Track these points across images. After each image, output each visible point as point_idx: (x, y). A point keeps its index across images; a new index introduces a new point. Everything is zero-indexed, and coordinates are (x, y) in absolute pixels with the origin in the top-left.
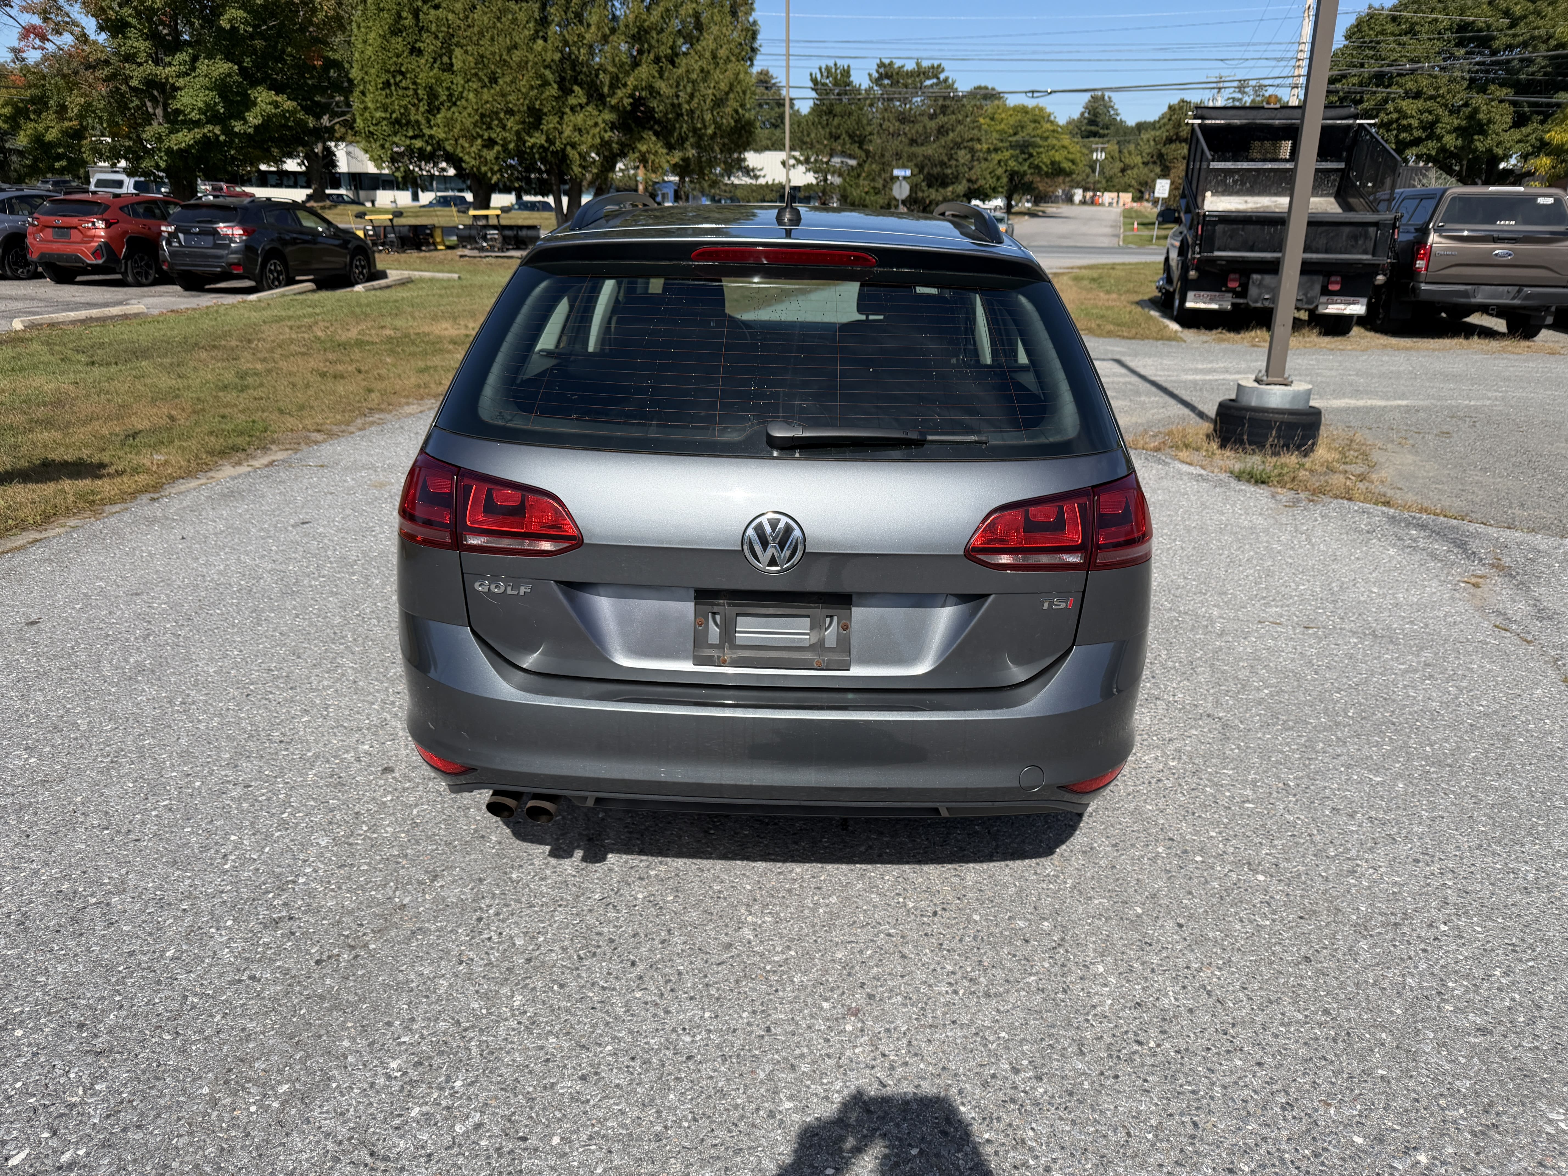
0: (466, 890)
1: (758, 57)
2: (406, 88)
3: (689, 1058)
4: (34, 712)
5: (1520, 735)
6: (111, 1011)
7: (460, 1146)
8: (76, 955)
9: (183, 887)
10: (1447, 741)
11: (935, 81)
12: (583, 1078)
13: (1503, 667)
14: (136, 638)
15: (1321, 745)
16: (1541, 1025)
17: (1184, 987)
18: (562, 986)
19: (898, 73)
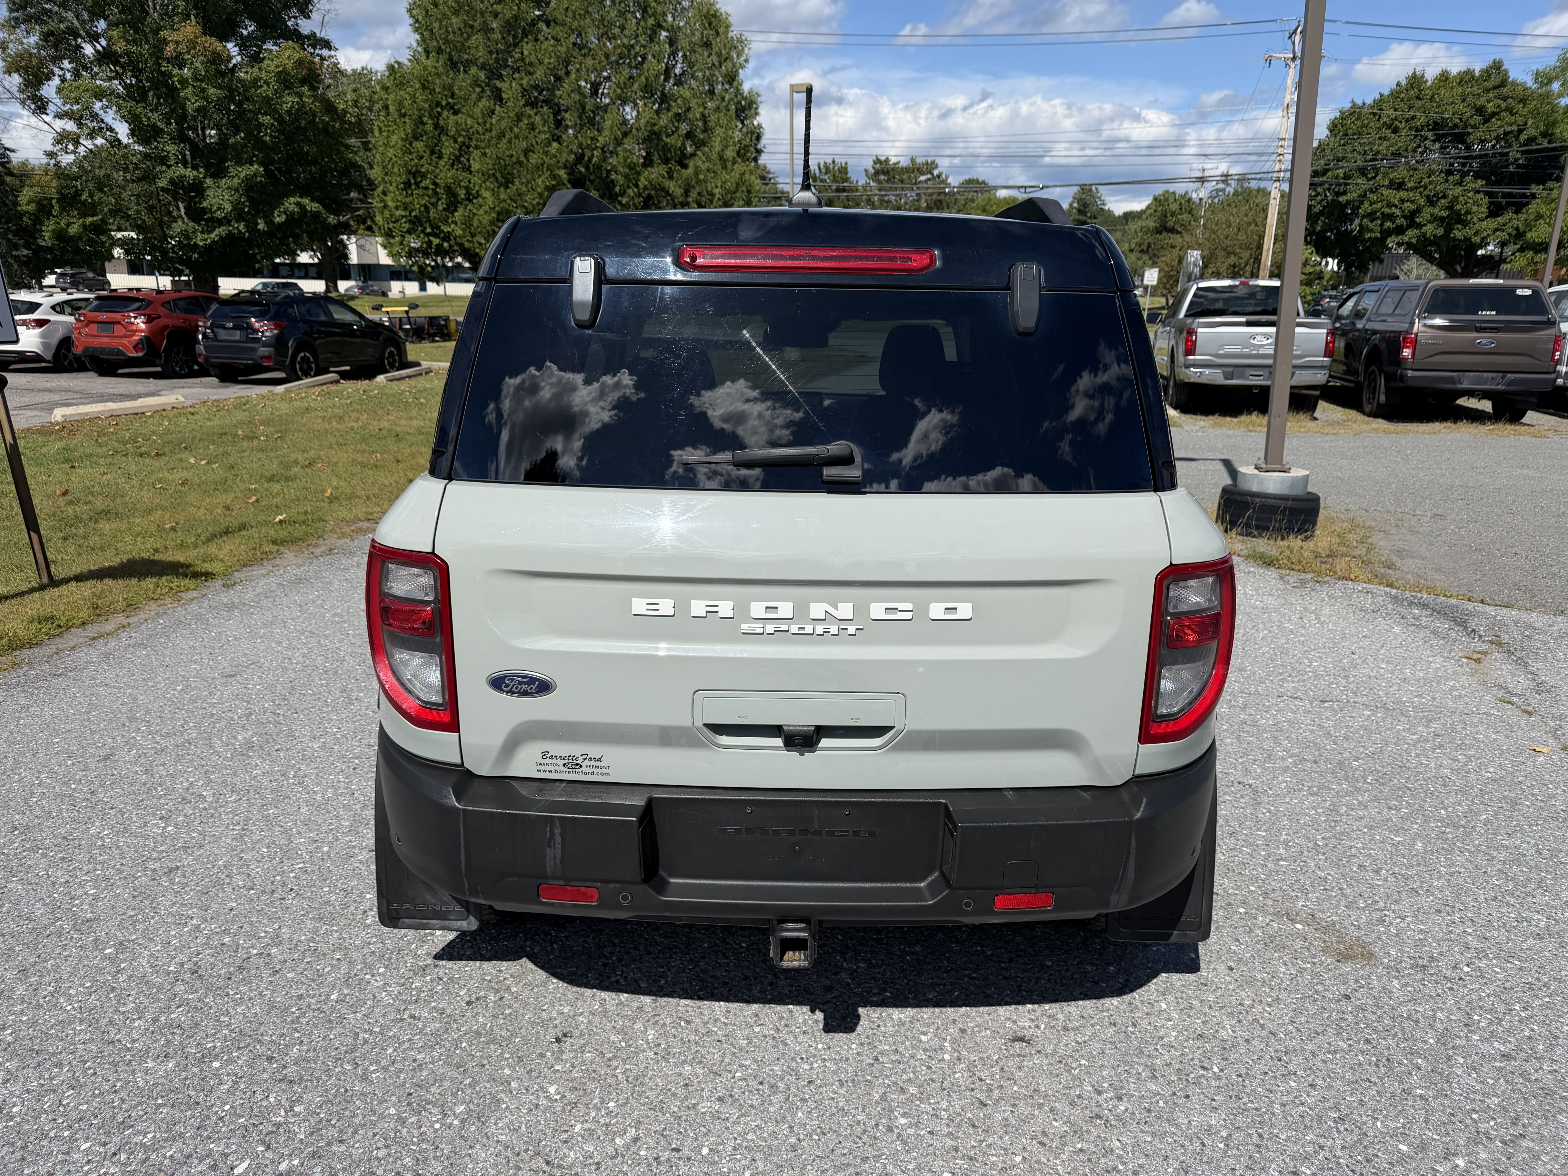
1: (762, 156)
3: (810, 1082)
4: (160, 785)
5: (1527, 799)
6: (294, 1045)
7: (623, 1156)
8: (250, 999)
9: (332, 940)
10: (1459, 805)
11: (929, 176)
12: (720, 1099)
13: (1507, 737)
17: (1240, 1021)
18: (688, 1022)
19: (893, 169)
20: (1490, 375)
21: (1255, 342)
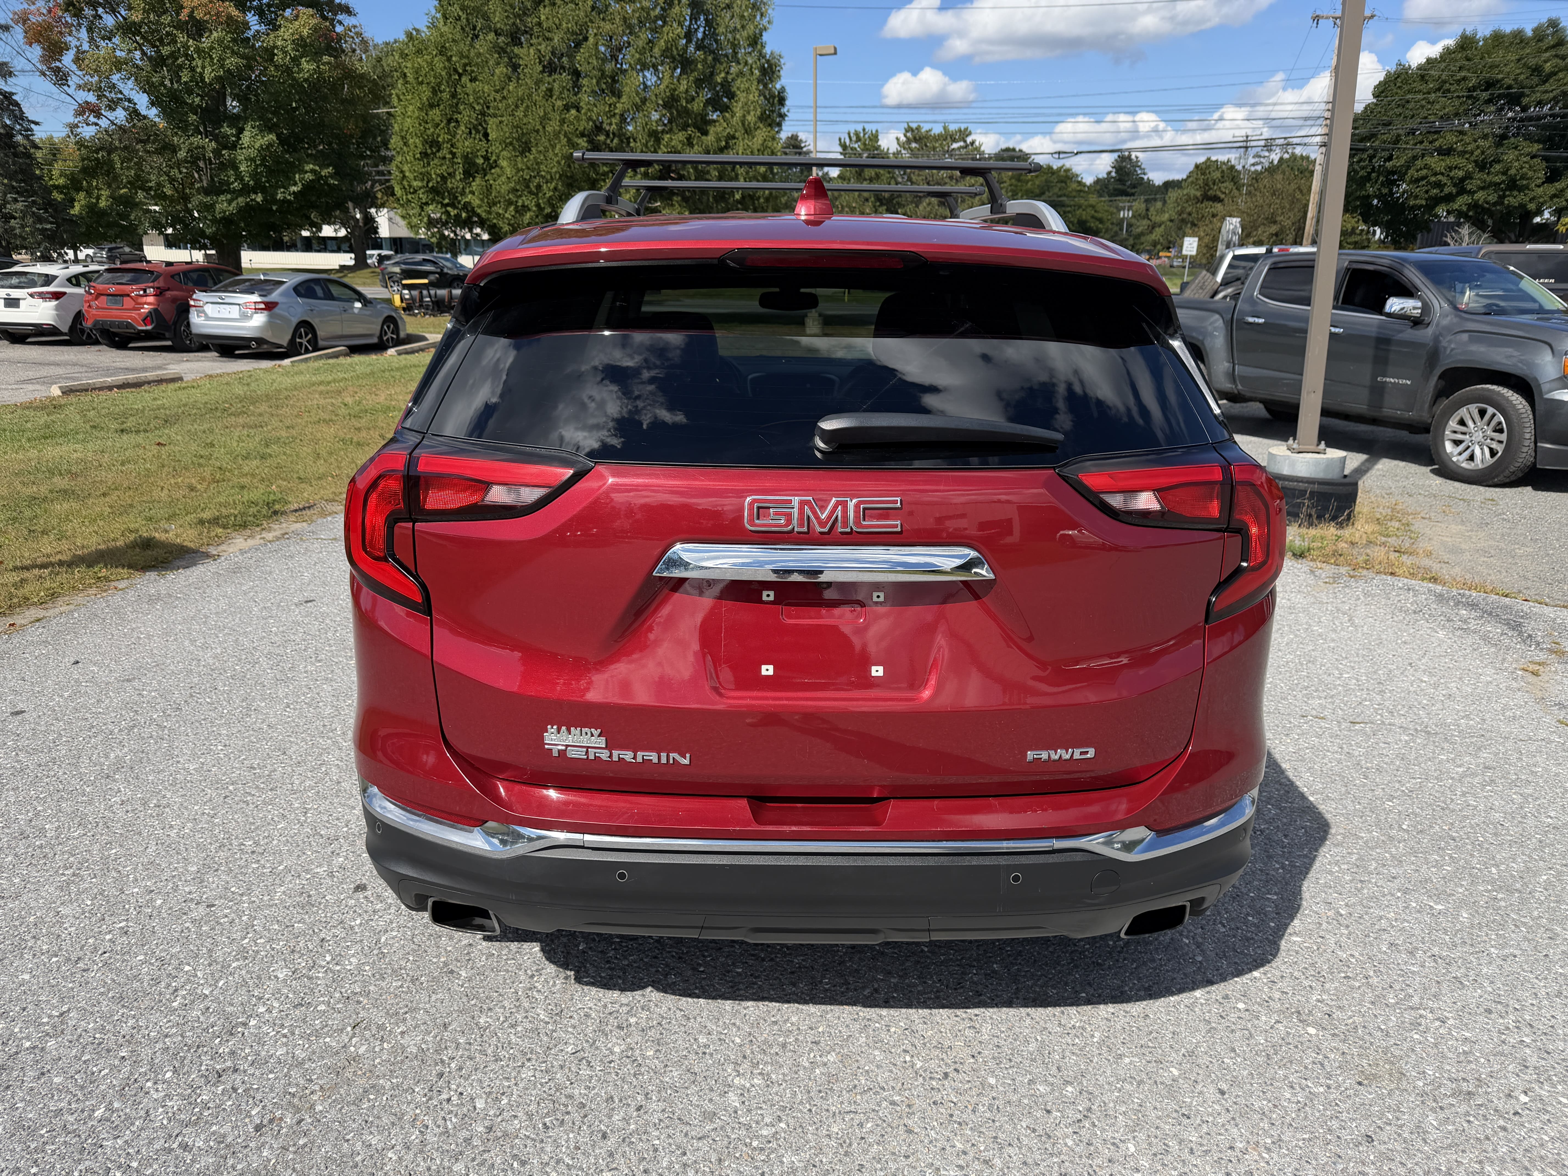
0: (429, 1038)
11: (962, 143)
14: (120, 731)
17: (1228, 1174)
19: (925, 137)
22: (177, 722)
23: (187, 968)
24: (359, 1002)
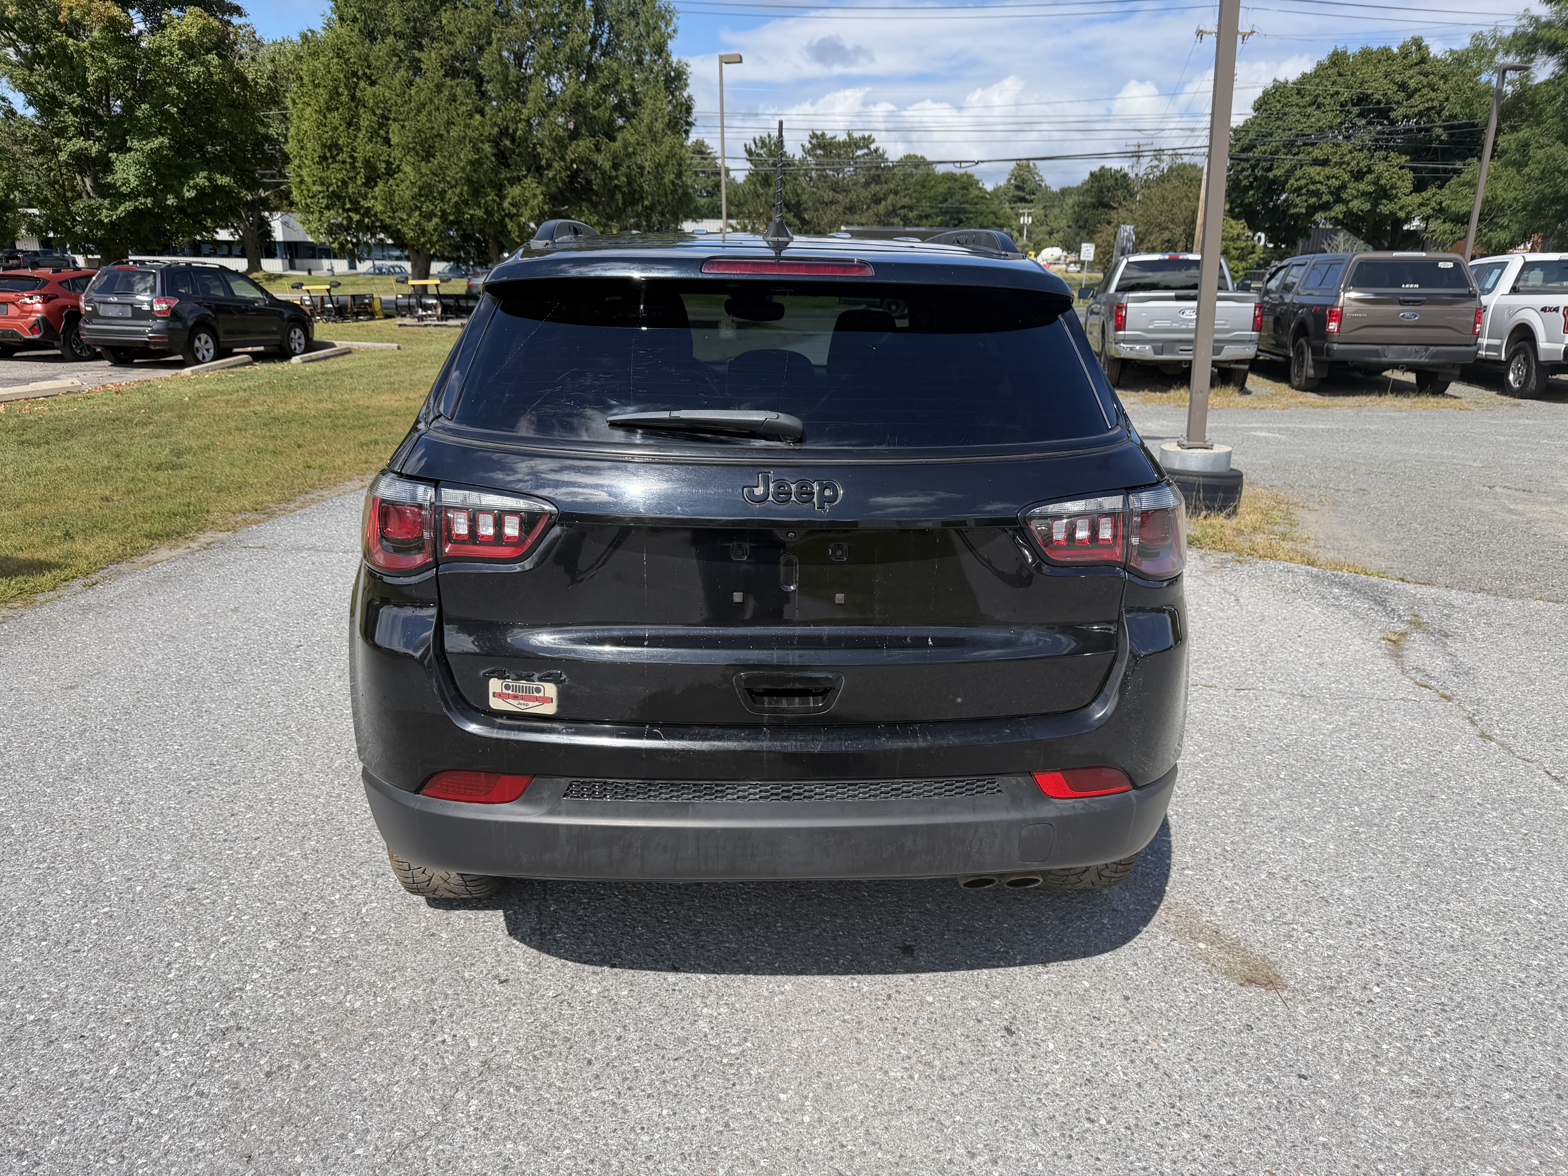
0: (419, 991)
1: (693, 130)
2: (344, 162)
5: (1443, 792)
6: (53, 1135)
9: (125, 1000)
10: (1374, 800)
11: (866, 151)
13: (1424, 724)
14: (72, 735)
15: (1256, 809)
16: (1471, 1082)
17: (1132, 1061)
18: (518, 1089)
19: (830, 144)
20: (1414, 347)
21: (1184, 316)
22: (129, 725)
23: (177, 944)
24: (348, 965)
